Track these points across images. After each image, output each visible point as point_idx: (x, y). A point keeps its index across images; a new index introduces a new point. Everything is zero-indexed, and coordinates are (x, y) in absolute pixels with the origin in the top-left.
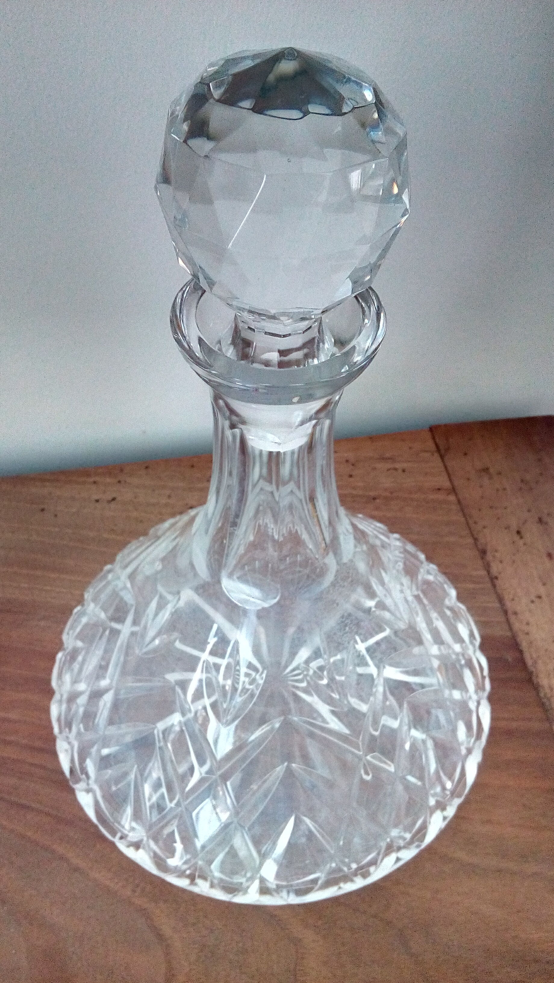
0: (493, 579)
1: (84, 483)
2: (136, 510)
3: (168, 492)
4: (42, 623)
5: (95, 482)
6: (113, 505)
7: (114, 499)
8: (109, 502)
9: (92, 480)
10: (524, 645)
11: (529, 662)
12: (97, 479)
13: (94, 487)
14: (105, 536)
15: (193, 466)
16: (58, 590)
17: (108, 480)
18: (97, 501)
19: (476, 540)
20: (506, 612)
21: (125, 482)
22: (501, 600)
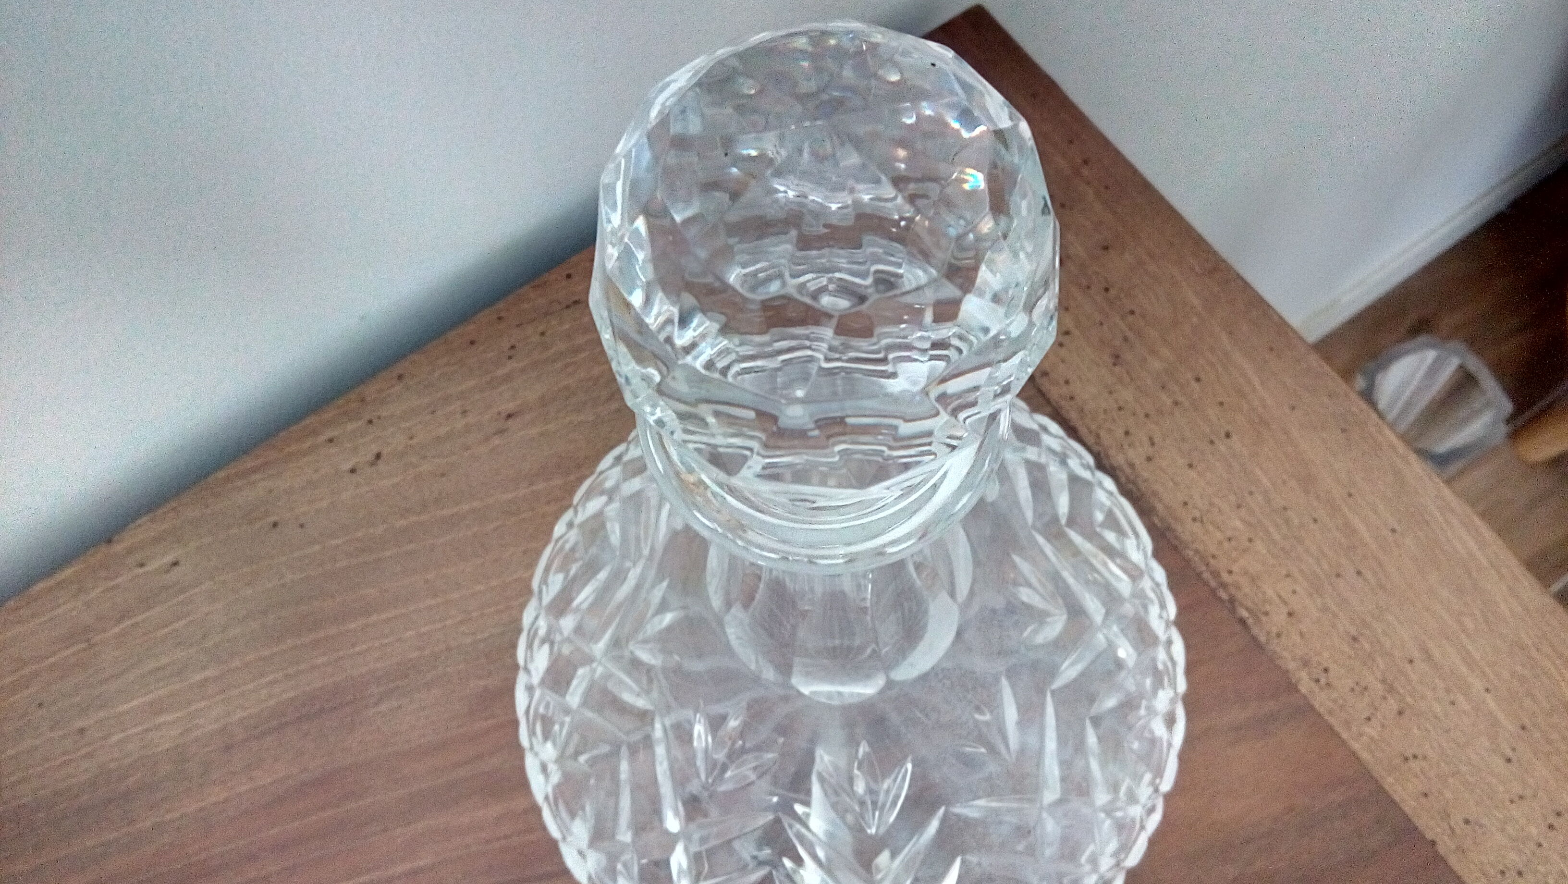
1: (314, 448)
2: (424, 457)
3: (456, 406)
4: (384, 707)
5: (331, 440)
6: (382, 466)
7: (378, 456)
8: (373, 464)
9: (322, 438)
12: (329, 433)
13: (333, 450)
14: (401, 523)
15: (472, 343)
16: (377, 644)
17: (350, 427)
18: (353, 471)
21: (379, 418)
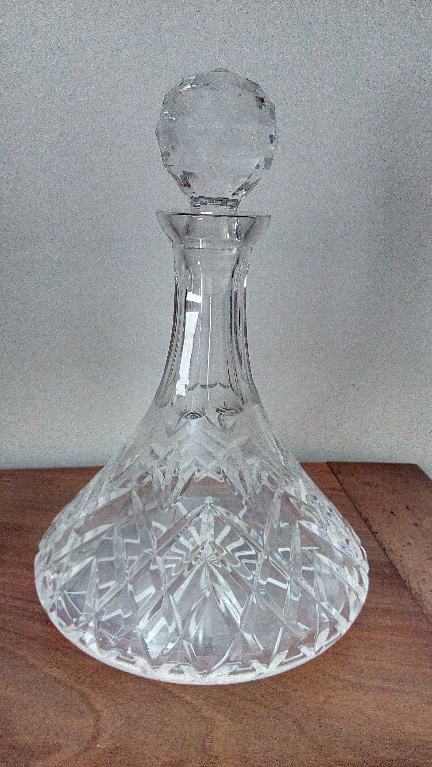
0: (374, 534)
10: (398, 566)
11: (403, 576)
19: (361, 514)
20: (384, 549)
22: (380, 544)
